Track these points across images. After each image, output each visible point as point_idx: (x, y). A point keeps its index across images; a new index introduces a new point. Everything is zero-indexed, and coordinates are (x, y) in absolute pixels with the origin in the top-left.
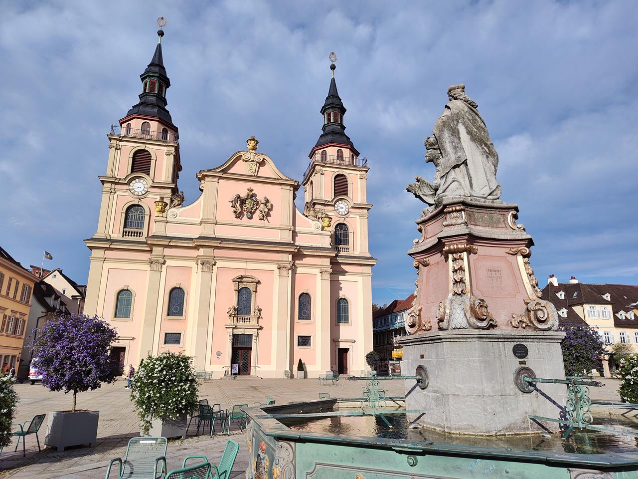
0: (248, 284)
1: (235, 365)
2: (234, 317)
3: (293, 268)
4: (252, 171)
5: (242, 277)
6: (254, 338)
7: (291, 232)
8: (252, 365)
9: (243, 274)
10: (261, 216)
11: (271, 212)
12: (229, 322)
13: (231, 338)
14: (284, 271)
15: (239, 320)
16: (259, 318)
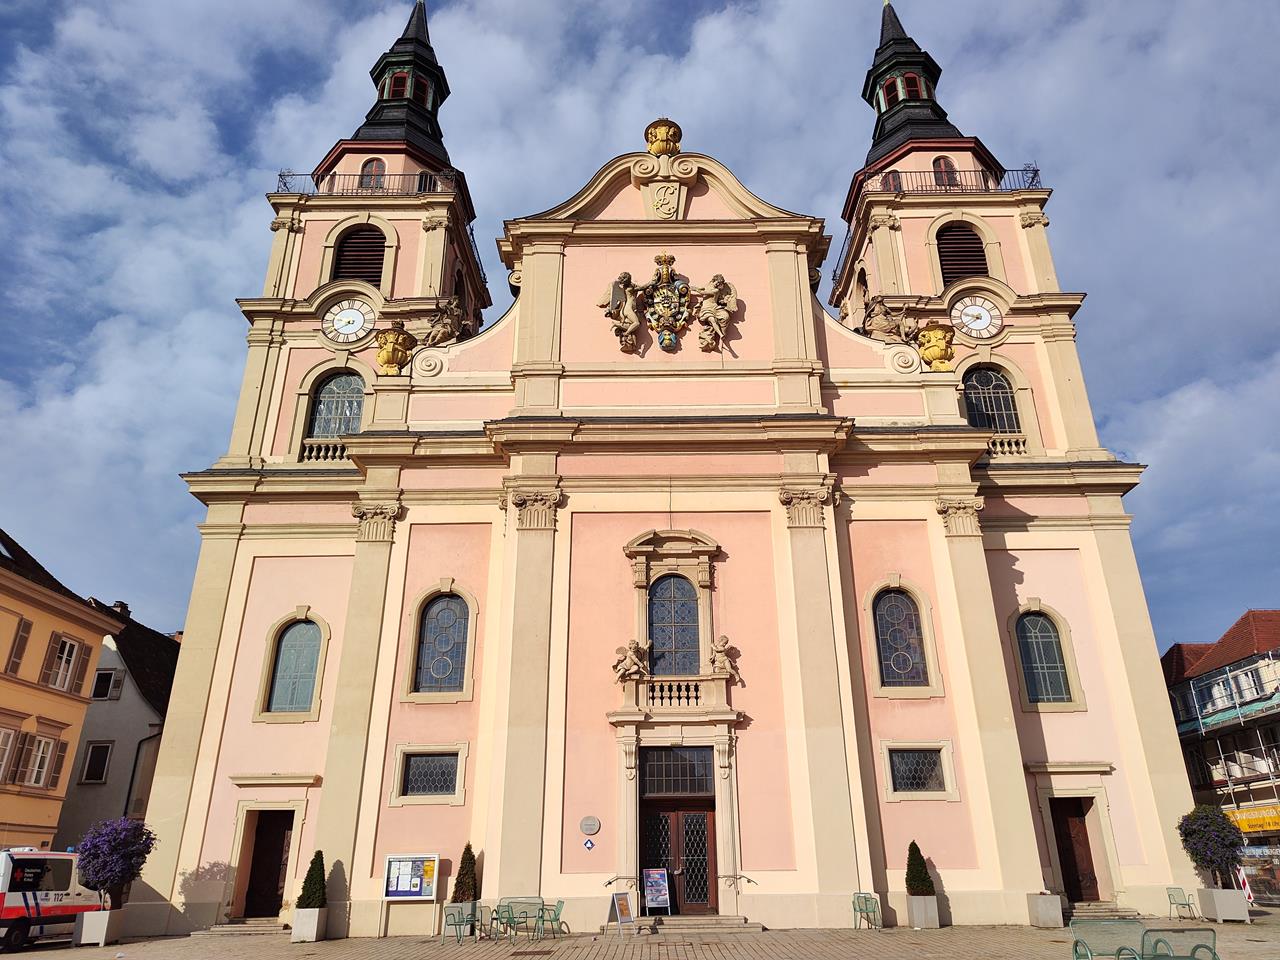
0: (681, 561)
1: (657, 874)
2: (638, 683)
3: (839, 502)
4: (665, 209)
5: (656, 540)
6: (719, 760)
7: (815, 380)
8: (721, 872)
9: (661, 526)
10: (709, 339)
11: (740, 326)
12: (621, 700)
13: (633, 761)
14: (807, 512)
15: (657, 694)
16: (730, 682)
